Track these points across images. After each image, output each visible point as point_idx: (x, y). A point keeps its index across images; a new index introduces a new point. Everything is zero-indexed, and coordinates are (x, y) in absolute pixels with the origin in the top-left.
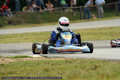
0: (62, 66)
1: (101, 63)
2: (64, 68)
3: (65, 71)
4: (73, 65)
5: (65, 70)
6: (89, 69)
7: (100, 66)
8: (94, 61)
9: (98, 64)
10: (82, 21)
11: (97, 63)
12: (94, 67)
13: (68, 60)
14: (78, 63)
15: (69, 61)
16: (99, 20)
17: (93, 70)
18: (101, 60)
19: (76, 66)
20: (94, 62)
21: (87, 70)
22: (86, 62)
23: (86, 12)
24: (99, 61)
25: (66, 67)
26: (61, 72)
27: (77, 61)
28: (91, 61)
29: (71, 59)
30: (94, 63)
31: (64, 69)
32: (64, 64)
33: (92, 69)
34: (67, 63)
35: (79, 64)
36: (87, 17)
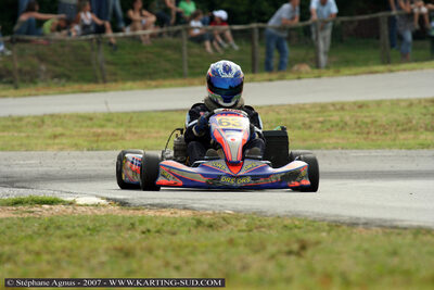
0: (182, 237)
1: (323, 231)
2: (186, 246)
3: (191, 258)
4: (220, 236)
5: (192, 253)
6: (280, 252)
7: (318, 243)
8: (297, 223)
9: (311, 237)
10: (258, 76)
11: (309, 231)
12: (295, 247)
13: (202, 220)
14: (239, 231)
15: (207, 222)
16: (319, 77)
17: (293, 258)
18: (324, 220)
19: (231, 242)
20: (296, 227)
21: (273, 257)
22: (270, 227)
23: (273, 45)
24: (316, 224)
25: (196, 244)
26: (177, 262)
27: (234, 222)
28: (286, 223)
29: (214, 213)
30: (296, 231)
31: (187, 251)
32: (190, 230)
33: (290, 253)
34: (200, 229)
35: (244, 234)
36: (275, 62)
